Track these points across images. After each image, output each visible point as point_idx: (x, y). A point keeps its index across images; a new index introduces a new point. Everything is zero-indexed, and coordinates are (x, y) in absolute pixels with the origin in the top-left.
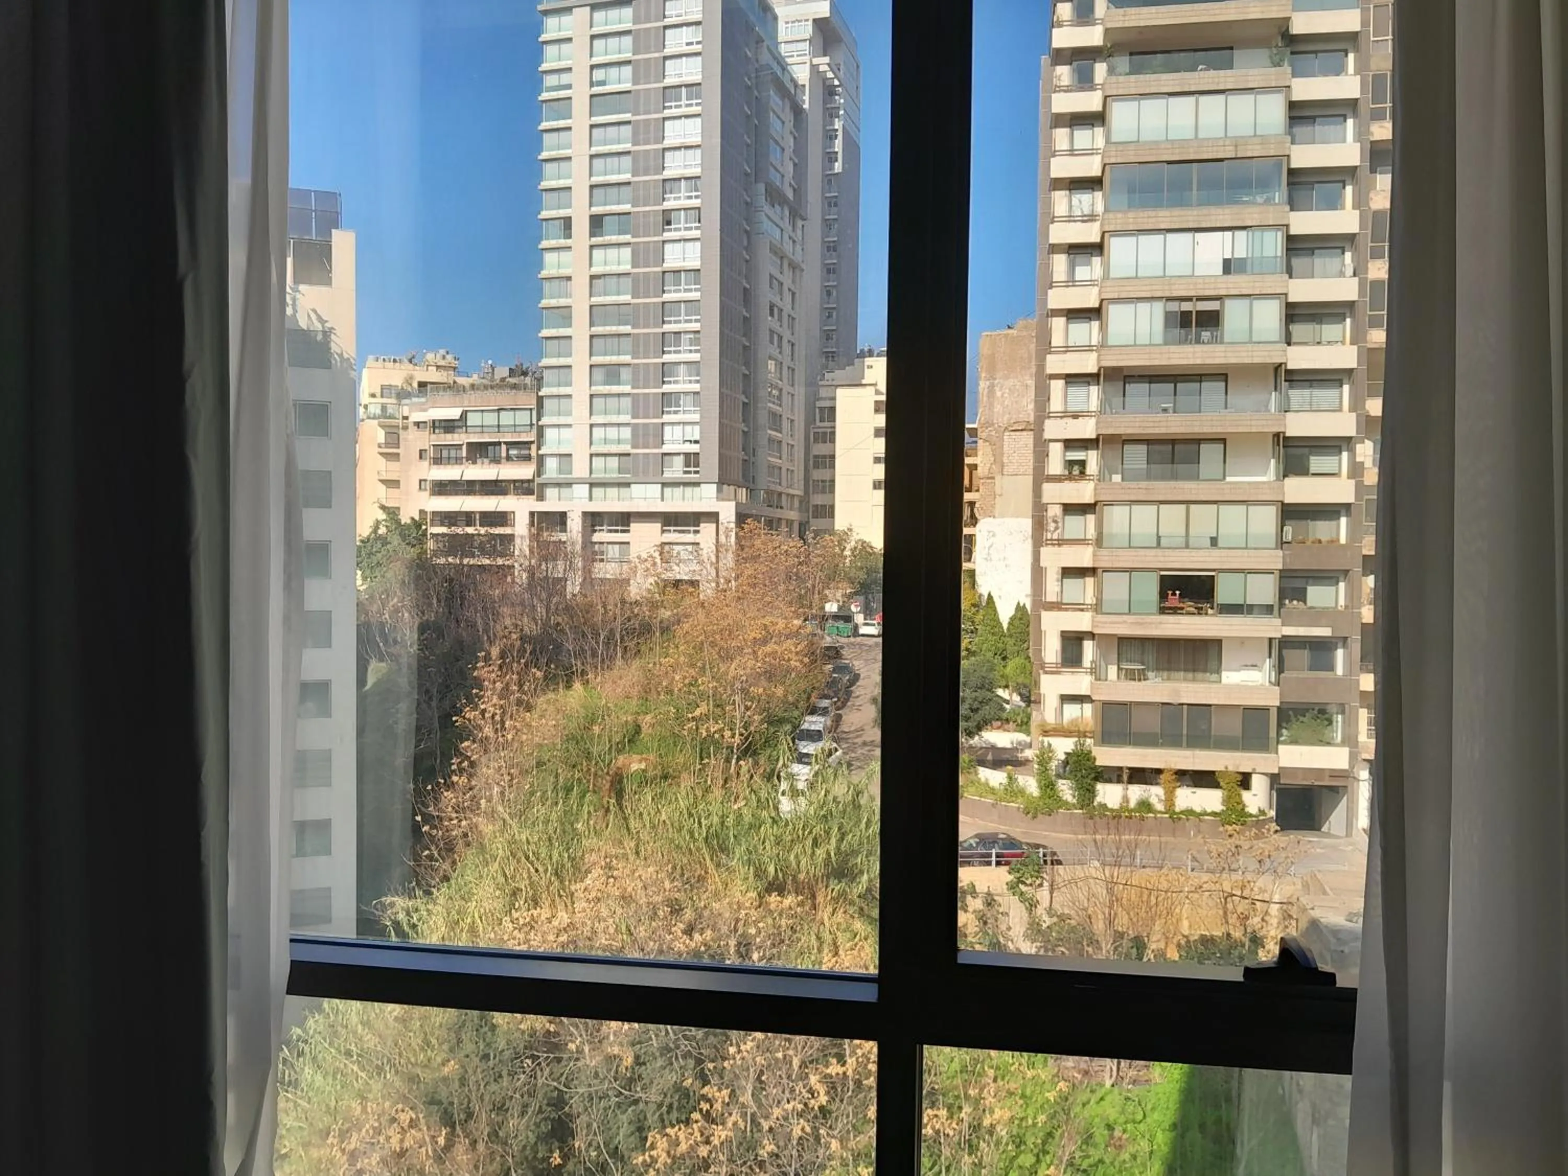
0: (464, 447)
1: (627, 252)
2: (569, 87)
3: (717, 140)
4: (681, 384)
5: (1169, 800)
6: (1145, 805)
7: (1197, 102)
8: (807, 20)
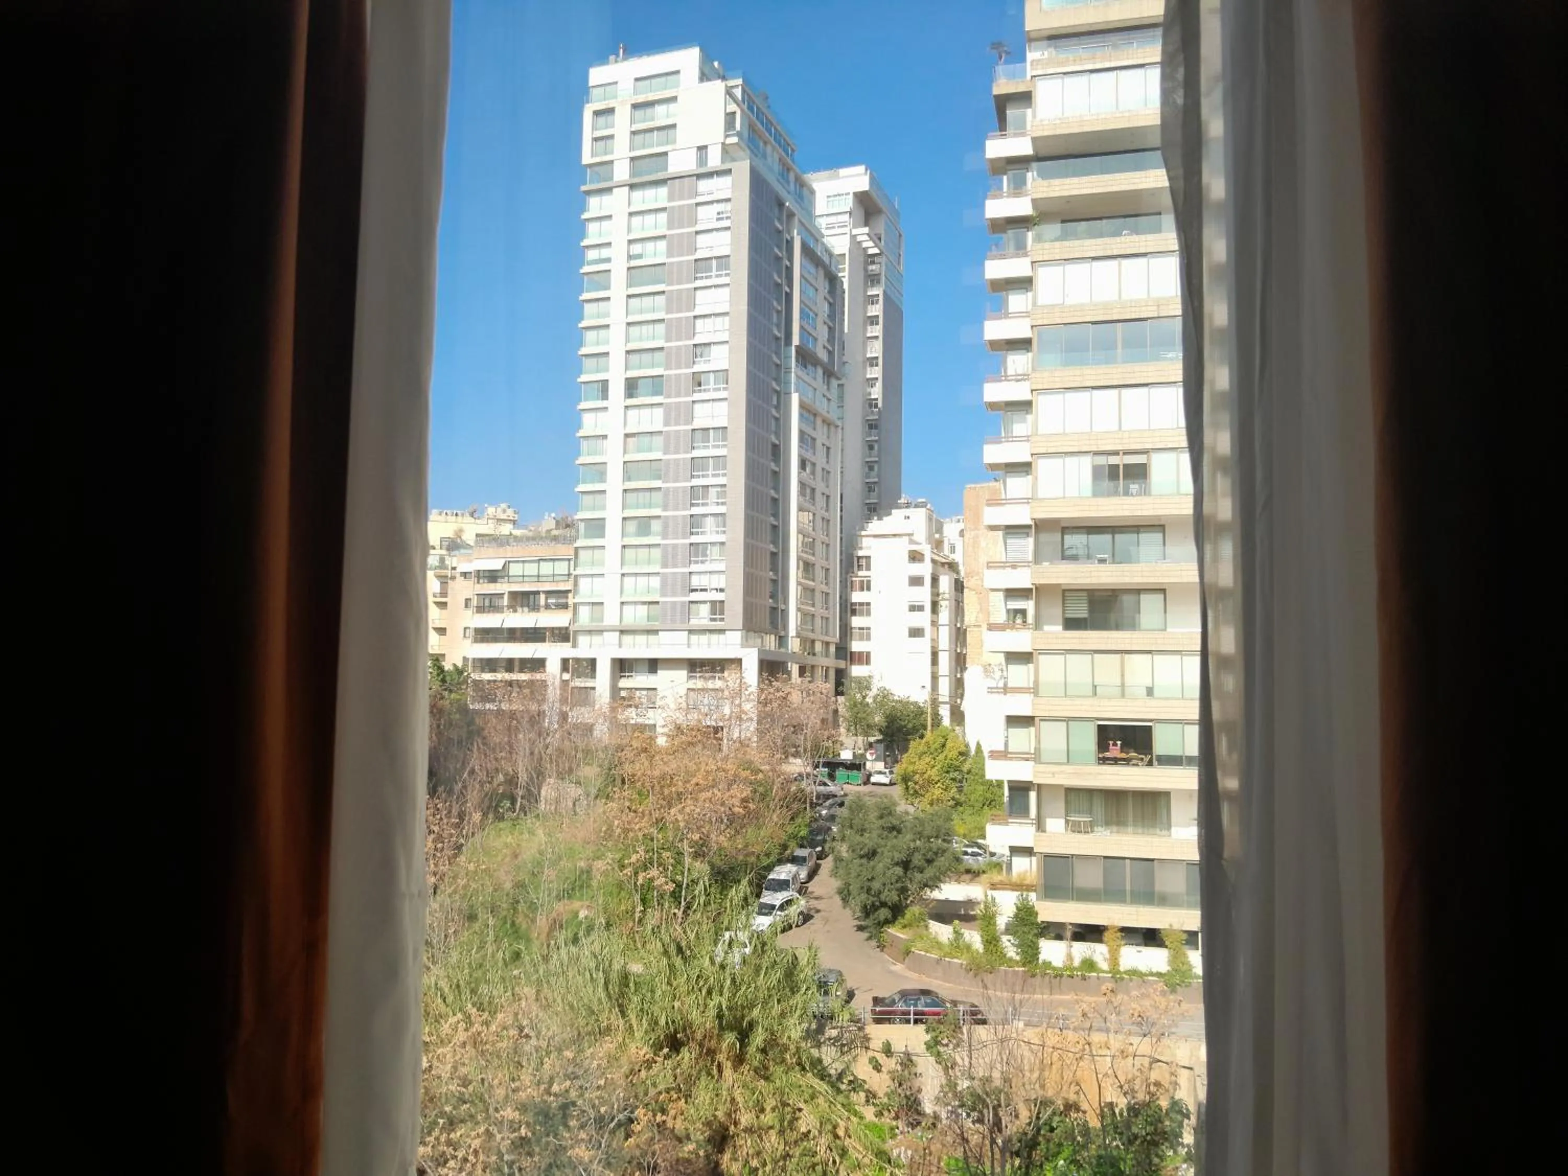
0: (506, 597)
1: (659, 412)
2: (608, 260)
3: (743, 307)
4: (709, 534)
5: (1114, 960)
6: (1089, 964)
7: (1120, 265)
8: (849, 194)
